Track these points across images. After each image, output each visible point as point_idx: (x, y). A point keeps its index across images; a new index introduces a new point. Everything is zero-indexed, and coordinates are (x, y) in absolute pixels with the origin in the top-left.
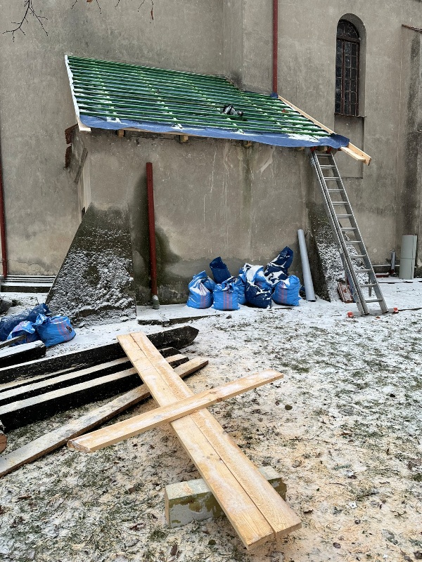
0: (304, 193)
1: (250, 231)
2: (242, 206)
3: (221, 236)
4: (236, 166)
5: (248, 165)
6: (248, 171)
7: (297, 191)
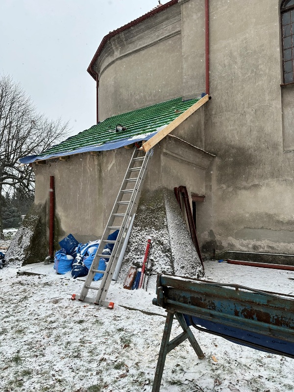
1: (103, 214)
2: (98, 197)
3: (86, 218)
4: (94, 169)
5: (100, 167)
6: (100, 171)
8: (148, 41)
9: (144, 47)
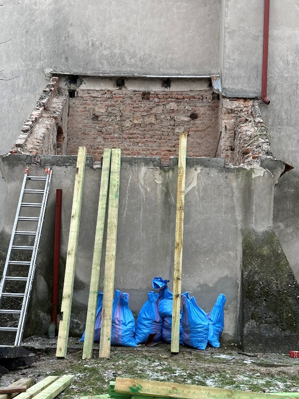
0: (239, 218)
2: (160, 232)
3: (134, 263)
4: (154, 189)
5: (167, 188)
6: (167, 194)
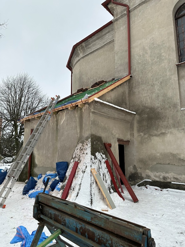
0: (79, 131)
1: (57, 153)
2: (55, 141)
4: (54, 123)
5: (57, 122)
6: (57, 125)
7: (75, 130)
8: (98, 46)
9: (96, 50)
